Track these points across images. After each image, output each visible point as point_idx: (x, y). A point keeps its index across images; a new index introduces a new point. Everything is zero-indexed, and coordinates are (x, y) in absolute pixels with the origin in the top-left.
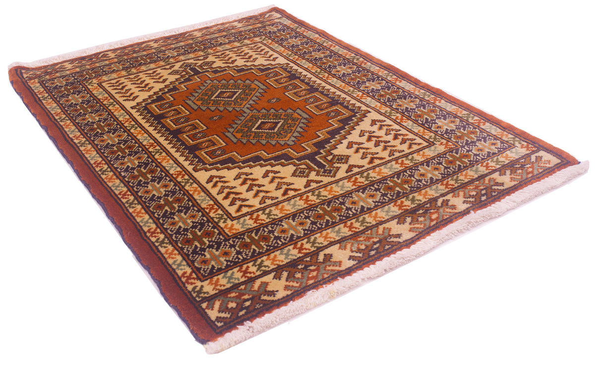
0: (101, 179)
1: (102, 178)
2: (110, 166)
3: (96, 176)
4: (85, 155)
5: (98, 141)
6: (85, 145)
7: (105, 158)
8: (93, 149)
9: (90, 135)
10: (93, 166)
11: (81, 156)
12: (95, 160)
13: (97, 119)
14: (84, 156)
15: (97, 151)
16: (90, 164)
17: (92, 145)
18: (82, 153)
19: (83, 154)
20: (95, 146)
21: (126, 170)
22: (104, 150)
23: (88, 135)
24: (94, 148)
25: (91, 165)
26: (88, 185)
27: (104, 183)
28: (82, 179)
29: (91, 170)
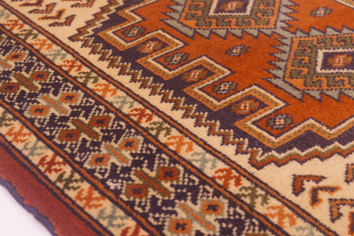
0: (69, 202)
1: (70, 199)
2: (78, 167)
3: (55, 194)
4: (14, 143)
5: (30, 112)
6: (8, 122)
7: (59, 150)
8: (26, 131)
9: (9, 98)
10: (40, 171)
11: (6, 148)
12: (39, 155)
13: (12, 64)
14: (13, 147)
15: (36, 135)
16: (33, 165)
17: (21, 121)
18: (6, 140)
19: (10, 143)
20: (28, 123)
21: (114, 175)
22: (51, 131)
23: (6, 99)
24: (27, 127)
25: (36, 167)
26: (47, 218)
27: (78, 211)
28: (25, 202)
29: (40, 181)
